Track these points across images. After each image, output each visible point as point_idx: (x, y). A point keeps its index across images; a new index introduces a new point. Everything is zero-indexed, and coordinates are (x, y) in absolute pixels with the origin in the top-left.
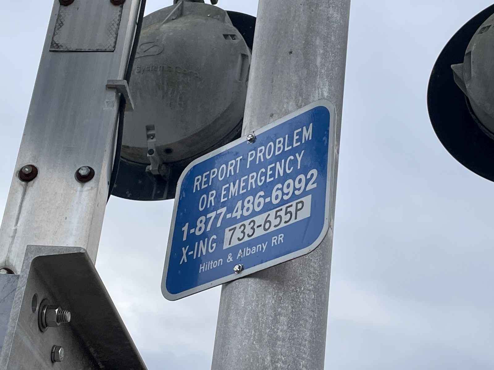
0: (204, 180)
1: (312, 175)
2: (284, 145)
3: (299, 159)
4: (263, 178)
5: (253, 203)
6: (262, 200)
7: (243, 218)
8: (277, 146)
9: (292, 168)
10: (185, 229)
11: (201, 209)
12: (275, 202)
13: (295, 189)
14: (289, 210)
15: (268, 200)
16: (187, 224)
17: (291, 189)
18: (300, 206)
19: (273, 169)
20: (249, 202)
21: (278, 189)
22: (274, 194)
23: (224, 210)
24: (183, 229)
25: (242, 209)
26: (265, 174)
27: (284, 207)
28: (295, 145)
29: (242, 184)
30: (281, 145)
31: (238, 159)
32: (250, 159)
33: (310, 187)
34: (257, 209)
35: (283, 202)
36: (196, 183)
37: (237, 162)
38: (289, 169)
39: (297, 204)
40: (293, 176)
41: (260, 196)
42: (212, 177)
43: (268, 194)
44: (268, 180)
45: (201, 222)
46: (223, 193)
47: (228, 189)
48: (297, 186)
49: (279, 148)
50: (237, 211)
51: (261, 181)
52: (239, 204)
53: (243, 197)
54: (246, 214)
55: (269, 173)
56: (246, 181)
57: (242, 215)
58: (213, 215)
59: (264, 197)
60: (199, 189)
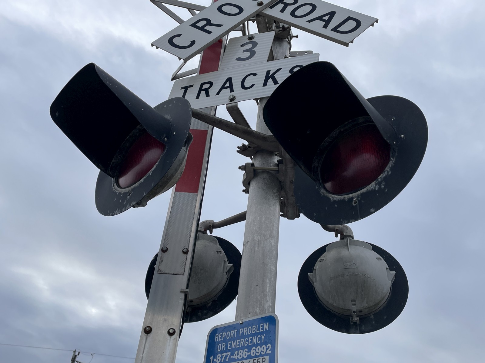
0: (220, 337)
1: (269, 347)
2: (256, 329)
3: (263, 338)
4: (247, 343)
5: (243, 353)
6: (246, 353)
7: (238, 360)
8: (253, 329)
9: (260, 341)
10: (212, 358)
11: (219, 351)
12: (253, 355)
13: (261, 351)
14: (259, 360)
15: (249, 353)
16: (212, 356)
17: (260, 351)
18: (264, 360)
19: (251, 339)
20: (241, 352)
21: (254, 350)
22: (252, 351)
23: (229, 353)
24: (210, 358)
25: (238, 355)
26: (248, 341)
27: (257, 359)
28: (261, 331)
29: (238, 343)
30: (255, 329)
31: (236, 331)
32: (241, 332)
33: (268, 352)
34: (245, 357)
35: (256, 356)
36: (216, 338)
37: (235, 332)
38: (259, 341)
39: (263, 358)
40: (261, 345)
41: (246, 351)
42: (223, 336)
43: (249, 351)
44: (249, 344)
45: (219, 357)
46: (229, 345)
47: (231, 344)
48: (262, 350)
49: (254, 330)
50: (235, 356)
51: (246, 344)
52: (236, 352)
53: (238, 349)
54: (240, 358)
55: (250, 341)
56: (239, 342)
57: (238, 358)
58: (224, 354)
59: (248, 352)
60: (217, 340)
